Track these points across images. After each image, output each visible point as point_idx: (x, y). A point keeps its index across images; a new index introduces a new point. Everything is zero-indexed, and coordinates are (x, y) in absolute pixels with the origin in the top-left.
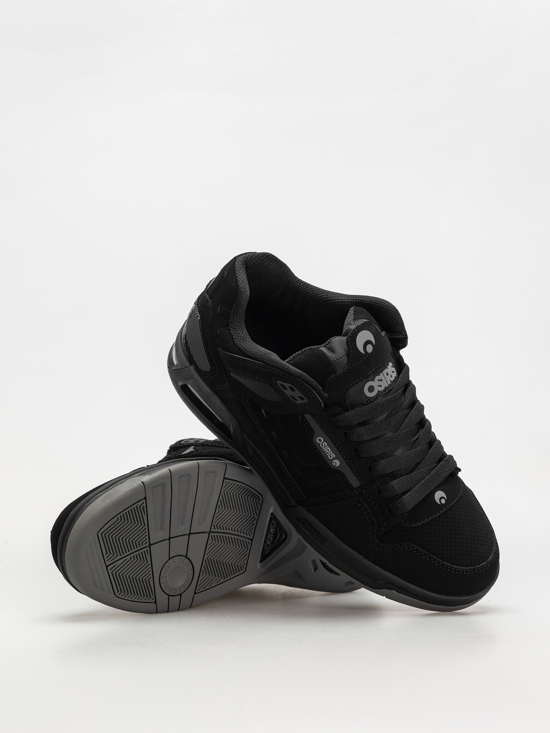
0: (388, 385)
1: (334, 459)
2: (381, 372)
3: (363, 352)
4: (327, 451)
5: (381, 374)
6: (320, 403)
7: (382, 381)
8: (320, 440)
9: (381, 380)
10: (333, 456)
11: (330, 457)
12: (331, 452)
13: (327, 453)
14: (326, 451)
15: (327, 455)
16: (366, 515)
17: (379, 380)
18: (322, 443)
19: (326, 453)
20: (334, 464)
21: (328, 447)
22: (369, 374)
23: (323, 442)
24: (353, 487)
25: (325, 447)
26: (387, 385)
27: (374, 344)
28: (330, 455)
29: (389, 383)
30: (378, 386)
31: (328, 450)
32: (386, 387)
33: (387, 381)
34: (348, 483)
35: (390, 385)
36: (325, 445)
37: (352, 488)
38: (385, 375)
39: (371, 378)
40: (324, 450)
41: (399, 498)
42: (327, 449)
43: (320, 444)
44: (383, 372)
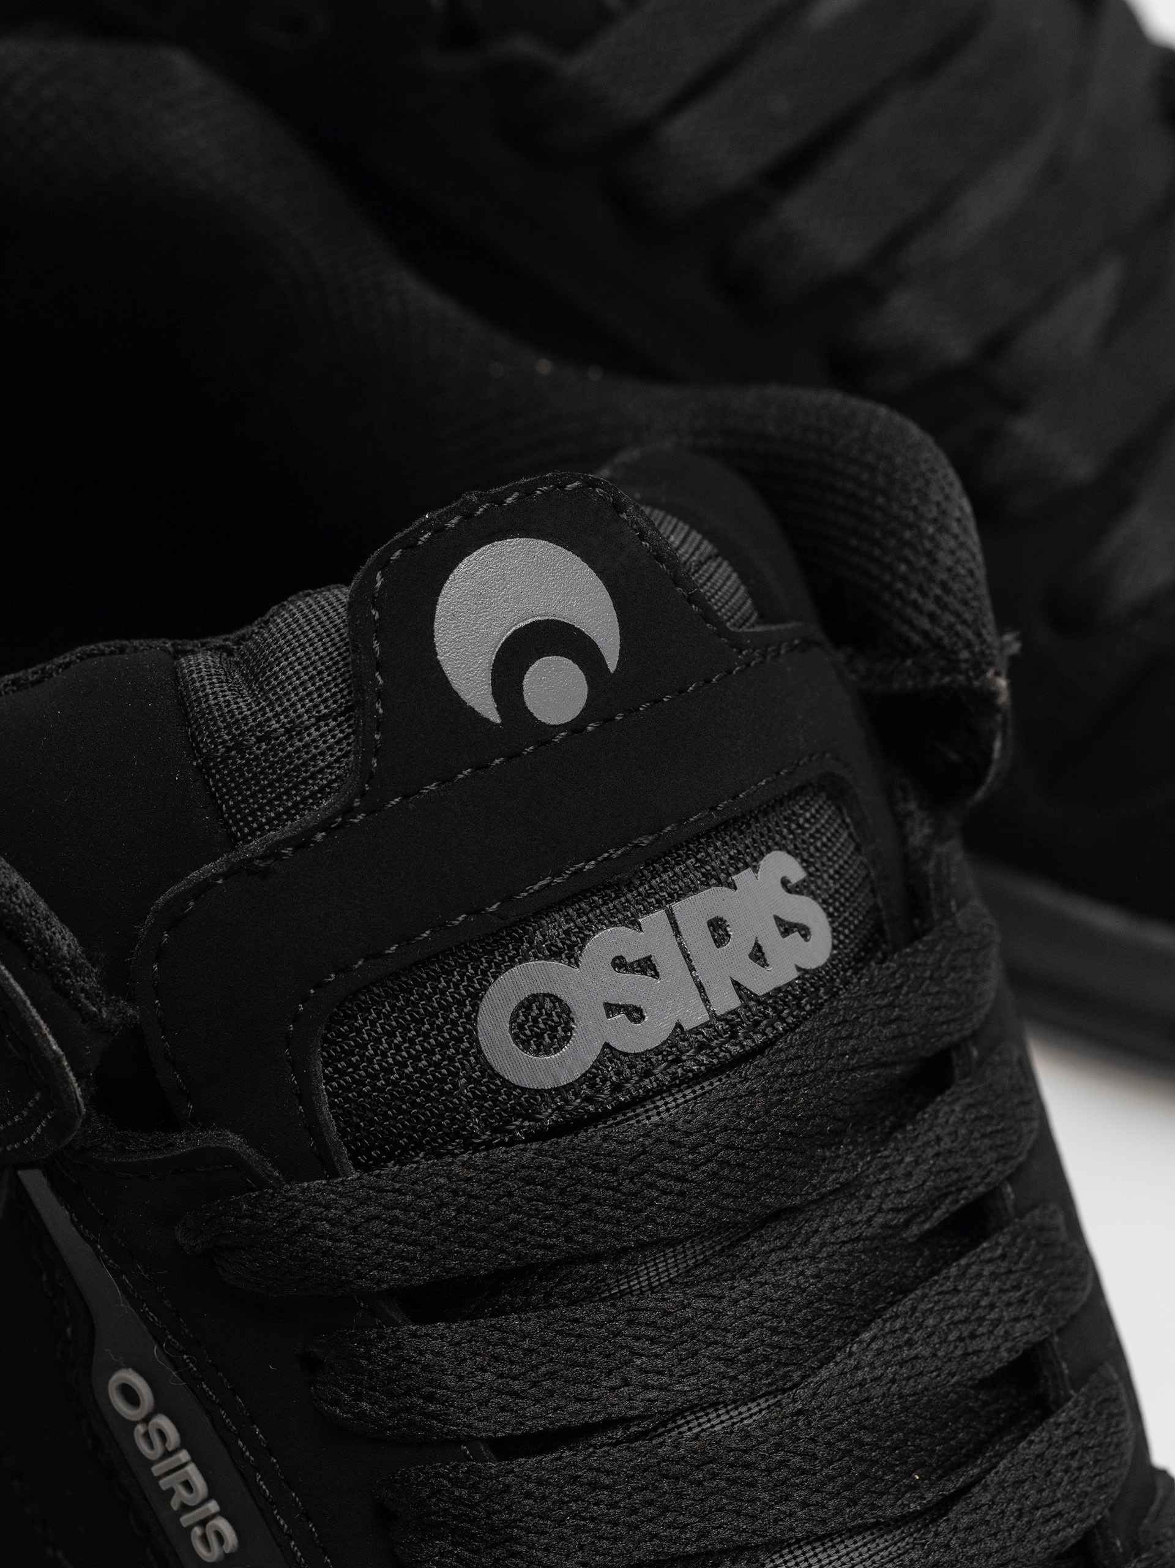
0: (708, 1019)
1: (229, 1563)
2: (659, 906)
3: (487, 708)
4: (182, 1488)
5: (657, 920)
7: (656, 975)
8: (130, 1395)
9: (646, 966)
10: (222, 1536)
11: (206, 1543)
12: (208, 1501)
13: (185, 1508)
14: (172, 1489)
15: (185, 1521)
17: (619, 964)
18: (146, 1421)
19: (175, 1504)
21: (187, 1456)
23: (153, 1412)
25: (167, 1454)
27: (612, 663)
28: (203, 1524)
29: (726, 1001)
30: (611, 1009)
31: (188, 1485)
32: (689, 1027)
33: (700, 987)
35: (731, 1021)
36: (164, 1436)
38: (698, 938)
39: (554, 928)
40: (164, 1485)
42: (182, 1475)
43: (134, 1424)
44: (676, 906)
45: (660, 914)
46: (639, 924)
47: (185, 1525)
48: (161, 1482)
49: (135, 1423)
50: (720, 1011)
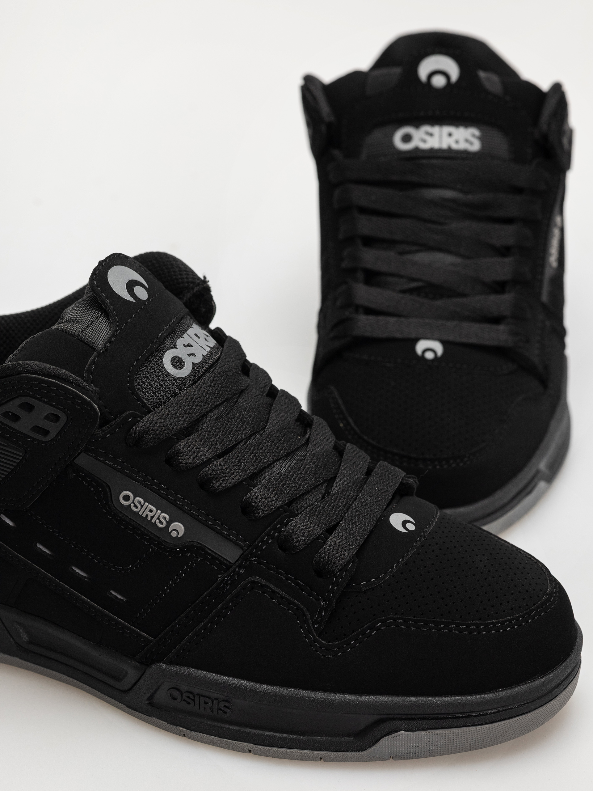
0: (207, 353)
1: (169, 523)
2: (184, 333)
3: (132, 300)
4: (150, 514)
5: (185, 335)
6: (89, 404)
7: (193, 346)
8: (127, 498)
9: (190, 345)
10: (165, 518)
11: (161, 523)
12: (157, 511)
13: (152, 517)
14: (147, 515)
15: (153, 521)
16: (280, 604)
17: (185, 346)
18: (133, 502)
19: (149, 518)
20: (174, 534)
21: (147, 504)
22: (161, 336)
23: (134, 498)
24: (231, 563)
25: (142, 506)
26: (205, 353)
28: (158, 518)
29: (208, 349)
30: (189, 356)
31: (151, 511)
32: (205, 355)
33: (202, 347)
34: (218, 560)
35: (211, 352)
36: (140, 502)
37: (229, 566)
38: (195, 338)
39: (168, 342)
40: (144, 515)
41: (324, 543)
42: (148, 509)
44: (187, 332)
45: (185, 334)
46: (183, 337)
47: (153, 522)
48: (143, 515)
49: (130, 504)
50: (208, 351)
